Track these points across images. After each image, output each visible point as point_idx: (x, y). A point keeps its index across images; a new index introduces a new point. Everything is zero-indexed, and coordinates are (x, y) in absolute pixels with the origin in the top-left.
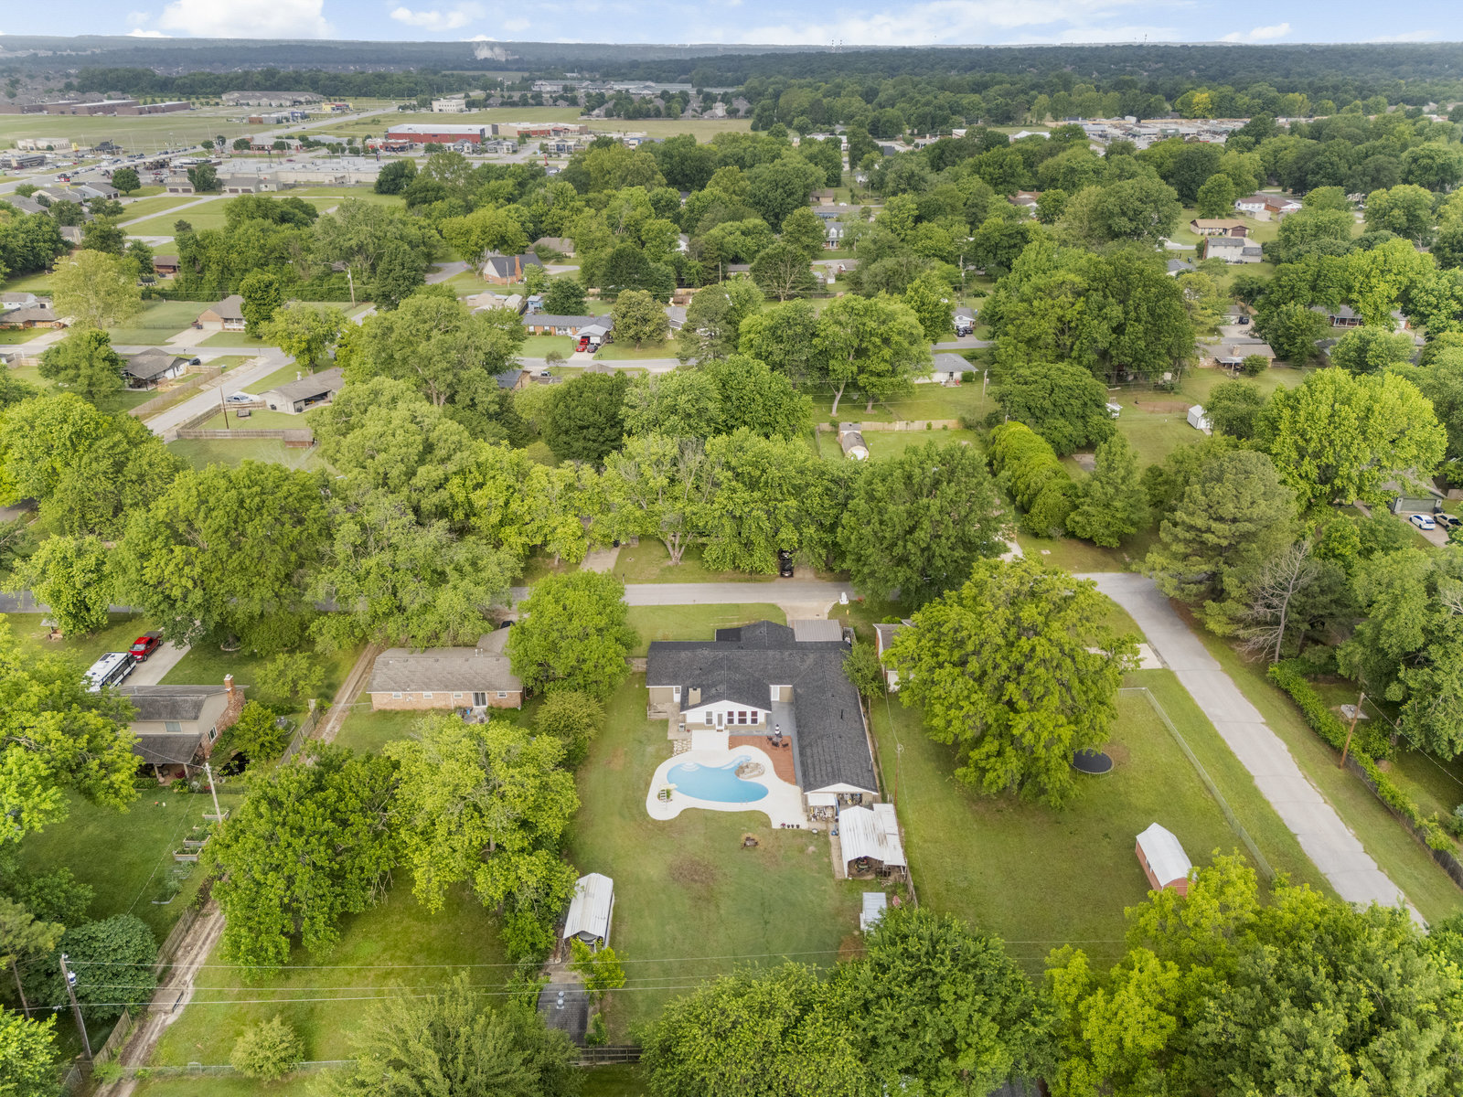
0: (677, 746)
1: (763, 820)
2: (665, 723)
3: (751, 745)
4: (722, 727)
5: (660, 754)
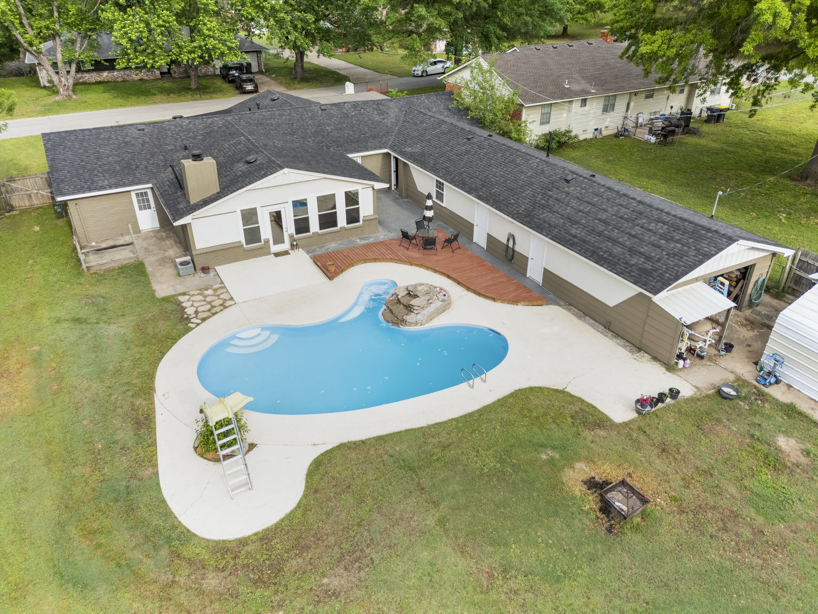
0: (192, 306)
2: (137, 271)
3: (375, 260)
4: (286, 246)
5: (150, 330)
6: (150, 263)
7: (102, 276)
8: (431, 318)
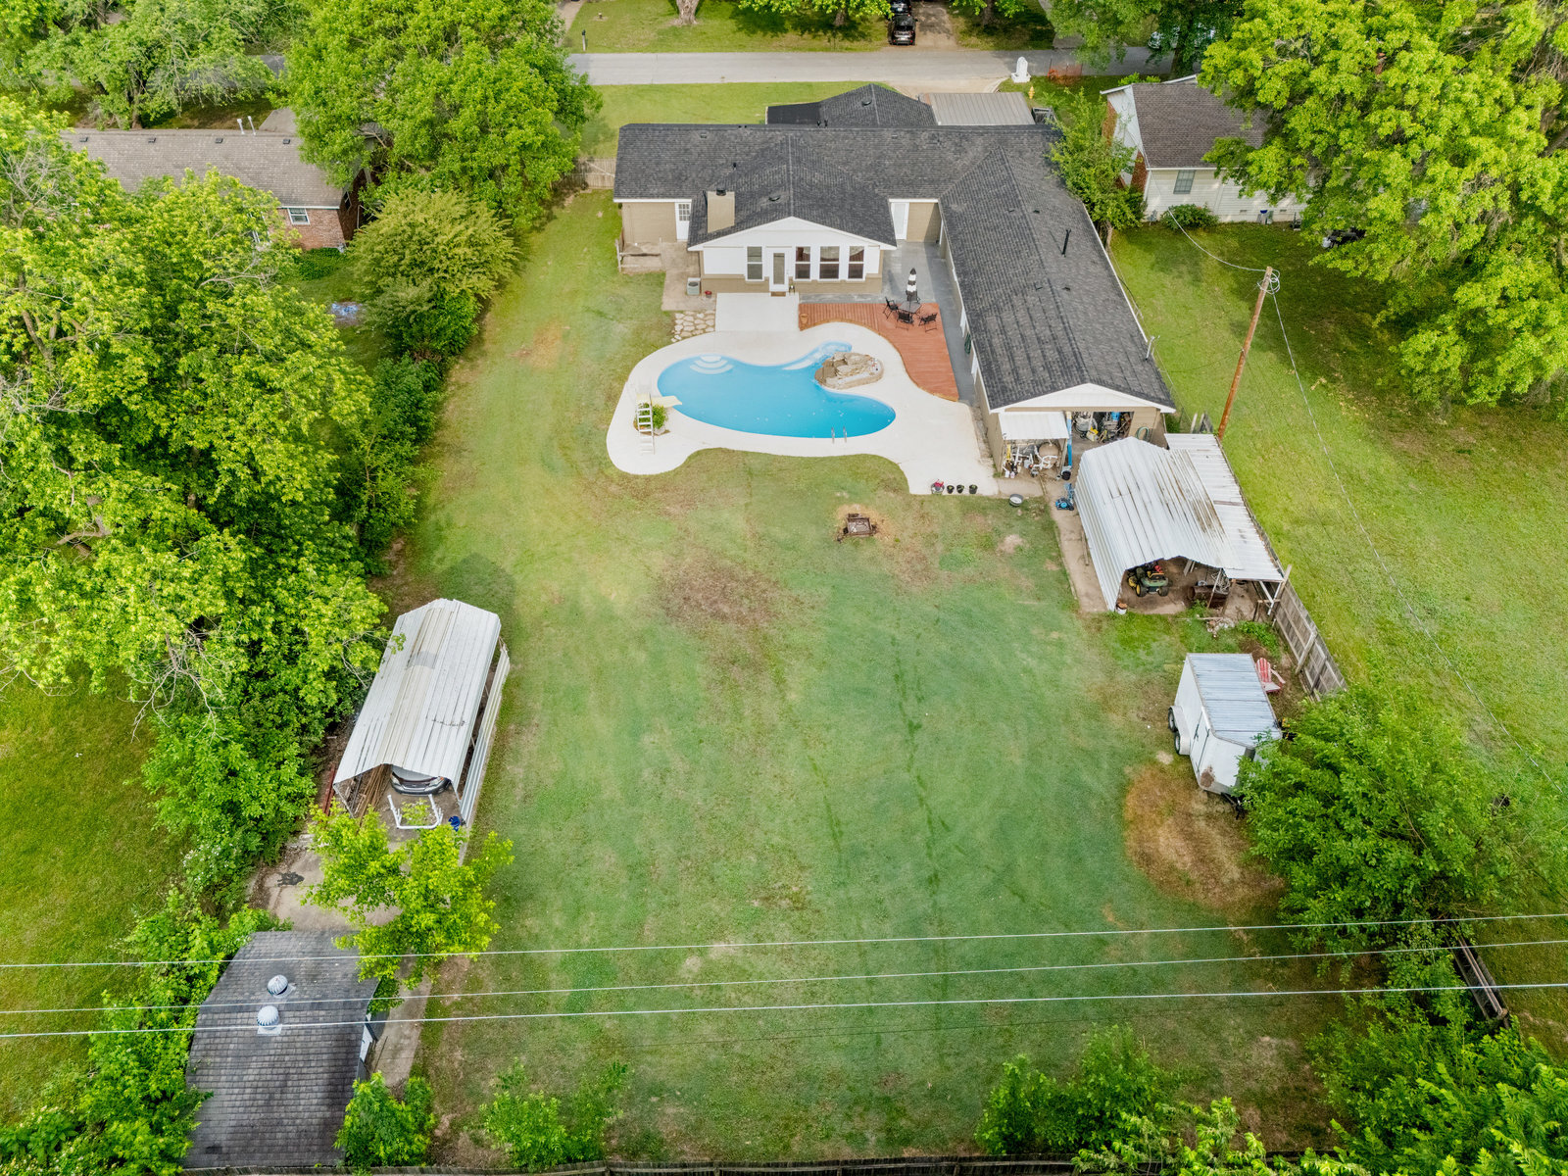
0: (682, 323)
1: (889, 477)
2: (657, 280)
3: (851, 321)
4: (784, 287)
5: (643, 337)
6: (671, 273)
7: (630, 279)
8: (850, 385)
